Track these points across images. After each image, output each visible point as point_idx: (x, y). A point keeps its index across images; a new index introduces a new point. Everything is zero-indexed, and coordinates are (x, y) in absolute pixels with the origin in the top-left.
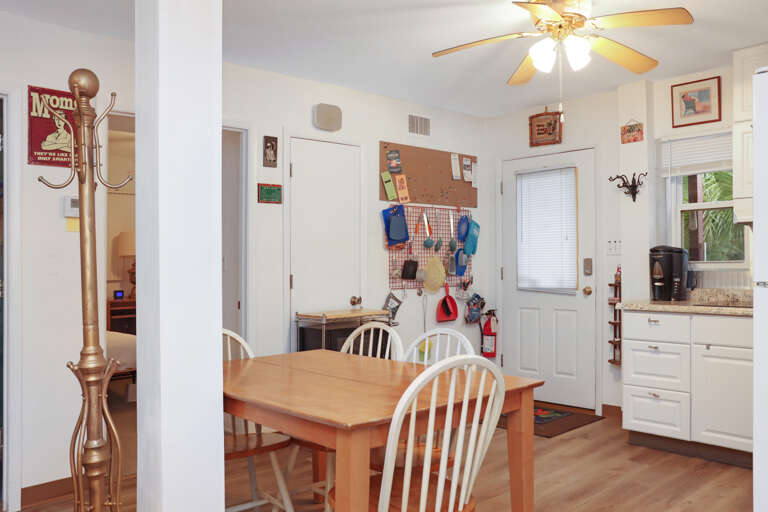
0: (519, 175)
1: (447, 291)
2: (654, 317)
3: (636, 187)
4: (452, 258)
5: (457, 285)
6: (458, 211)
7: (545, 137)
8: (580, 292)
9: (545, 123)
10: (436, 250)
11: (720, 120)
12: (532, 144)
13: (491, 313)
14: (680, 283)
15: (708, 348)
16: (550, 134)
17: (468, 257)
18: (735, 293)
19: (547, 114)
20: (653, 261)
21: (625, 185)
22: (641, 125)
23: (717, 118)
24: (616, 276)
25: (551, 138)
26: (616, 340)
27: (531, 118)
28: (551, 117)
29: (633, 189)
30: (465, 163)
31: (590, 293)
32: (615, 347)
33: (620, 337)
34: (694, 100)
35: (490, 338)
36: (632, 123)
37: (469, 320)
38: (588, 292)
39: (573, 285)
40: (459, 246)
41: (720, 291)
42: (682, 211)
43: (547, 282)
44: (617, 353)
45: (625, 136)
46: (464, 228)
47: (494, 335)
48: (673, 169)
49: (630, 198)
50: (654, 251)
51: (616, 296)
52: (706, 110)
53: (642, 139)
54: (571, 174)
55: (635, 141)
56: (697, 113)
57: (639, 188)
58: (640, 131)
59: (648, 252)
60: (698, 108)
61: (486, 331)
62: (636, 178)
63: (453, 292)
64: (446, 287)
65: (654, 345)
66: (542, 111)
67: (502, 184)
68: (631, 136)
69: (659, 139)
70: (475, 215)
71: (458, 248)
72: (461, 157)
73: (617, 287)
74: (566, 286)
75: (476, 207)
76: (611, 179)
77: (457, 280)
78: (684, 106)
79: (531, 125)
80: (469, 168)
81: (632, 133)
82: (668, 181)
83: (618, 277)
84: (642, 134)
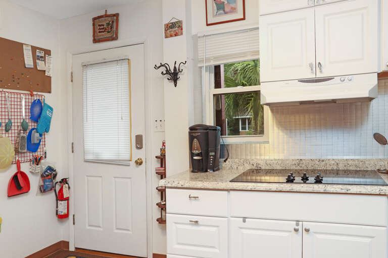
0: (85, 66)
1: (19, 167)
3: (177, 74)
4: (23, 137)
5: (30, 161)
6: (32, 95)
7: (105, 35)
8: (133, 163)
9: (105, 24)
10: (7, 131)
11: (244, 19)
12: (95, 41)
13: (64, 181)
14: (215, 156)
15: (244, 221)
16: (108, 32)
17: (41, 135)
18: (258, 162)
19: (106, 16)
20: (191, 139)
21: (168, 72)
22: (180, 22)
23: (242, 17)
24: (161, 149)
25: (109, 35)
26: (162, 203)
27: (94, 19)
28: (109, 19)
29: (174, 76)
30: (38, 54)
31: (141, 163)
32: (162, 209)
33: (165, 201)
34: (224, 2)
35: (63, 202)
36: (174, 21)
37: (43, 190)
38: (139, 163)
39: (128, 158)
40: (31, 125)
41: (246, 161)
42: (214, 95)
43: (106, 155)
44: (163, 214)
46: (37, 110)
47: (67, 199)
48: (208, 60)
49: (172, 84)
50: (192, 129)
51: (162, 166)
52: (233, 10)
53: (182, 34)
55: (176, 35)
56: (226, 13)
57: (180, 75)
58: (181, 27)
59: (188, 130)
60: (227, 9)
61: (60, 197)
62: (177, 66)
63: (25, 168)
64: (18, 164)
65: (195, 218)
66: (103, 13)
67: (72, 74)
68: (173, 31)
69: (196, 35)
70: (48, 99)
71: (30, 128)
72: (34, 49)
73: (162, 159)
74: (121, 158)
75: (50, 92)
76: (156, 67)
77: (30, 156)
78: (215, 8)
79: (94, 25)
80: (43, 58)
81: (174, 29)
82: (204, 70)
83: (163, 151)
84: (182, 29)
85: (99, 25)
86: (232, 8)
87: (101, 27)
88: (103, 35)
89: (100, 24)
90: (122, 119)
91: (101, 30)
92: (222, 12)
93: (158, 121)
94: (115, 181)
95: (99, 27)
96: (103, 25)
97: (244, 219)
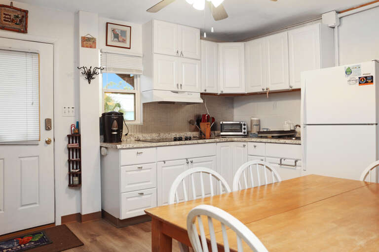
2: (139, 150)
16: (16, 24)
25: (18, 27)
36: (89, 36)
45: (85, 43)
54: (35, 58)
85: (4, 14)
86: (123, 39)
87: (6, 16)
88: (9, 25)
89: (6, 13)
90: (32, 104)
91: (7, 19)
92: (116, 39)
93: (71, 108)
94: (21, 161)
95: (4, 16)
96: (10, 16)
97: (164, 162)
